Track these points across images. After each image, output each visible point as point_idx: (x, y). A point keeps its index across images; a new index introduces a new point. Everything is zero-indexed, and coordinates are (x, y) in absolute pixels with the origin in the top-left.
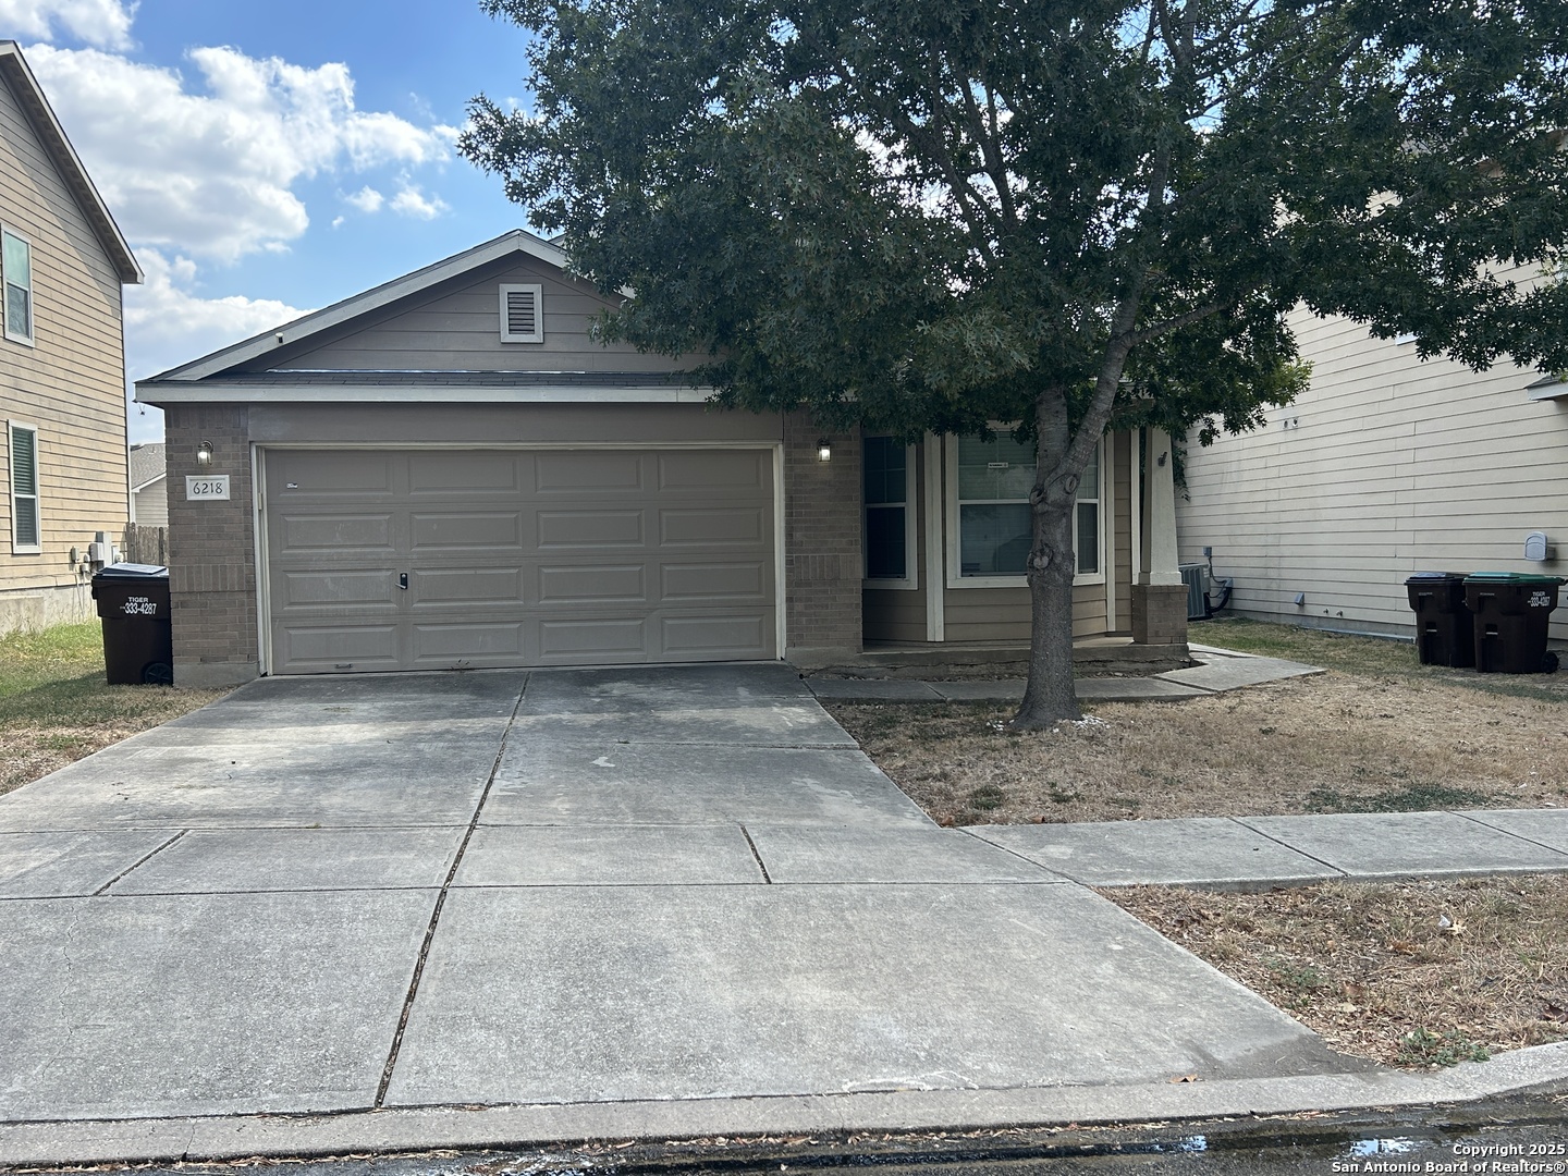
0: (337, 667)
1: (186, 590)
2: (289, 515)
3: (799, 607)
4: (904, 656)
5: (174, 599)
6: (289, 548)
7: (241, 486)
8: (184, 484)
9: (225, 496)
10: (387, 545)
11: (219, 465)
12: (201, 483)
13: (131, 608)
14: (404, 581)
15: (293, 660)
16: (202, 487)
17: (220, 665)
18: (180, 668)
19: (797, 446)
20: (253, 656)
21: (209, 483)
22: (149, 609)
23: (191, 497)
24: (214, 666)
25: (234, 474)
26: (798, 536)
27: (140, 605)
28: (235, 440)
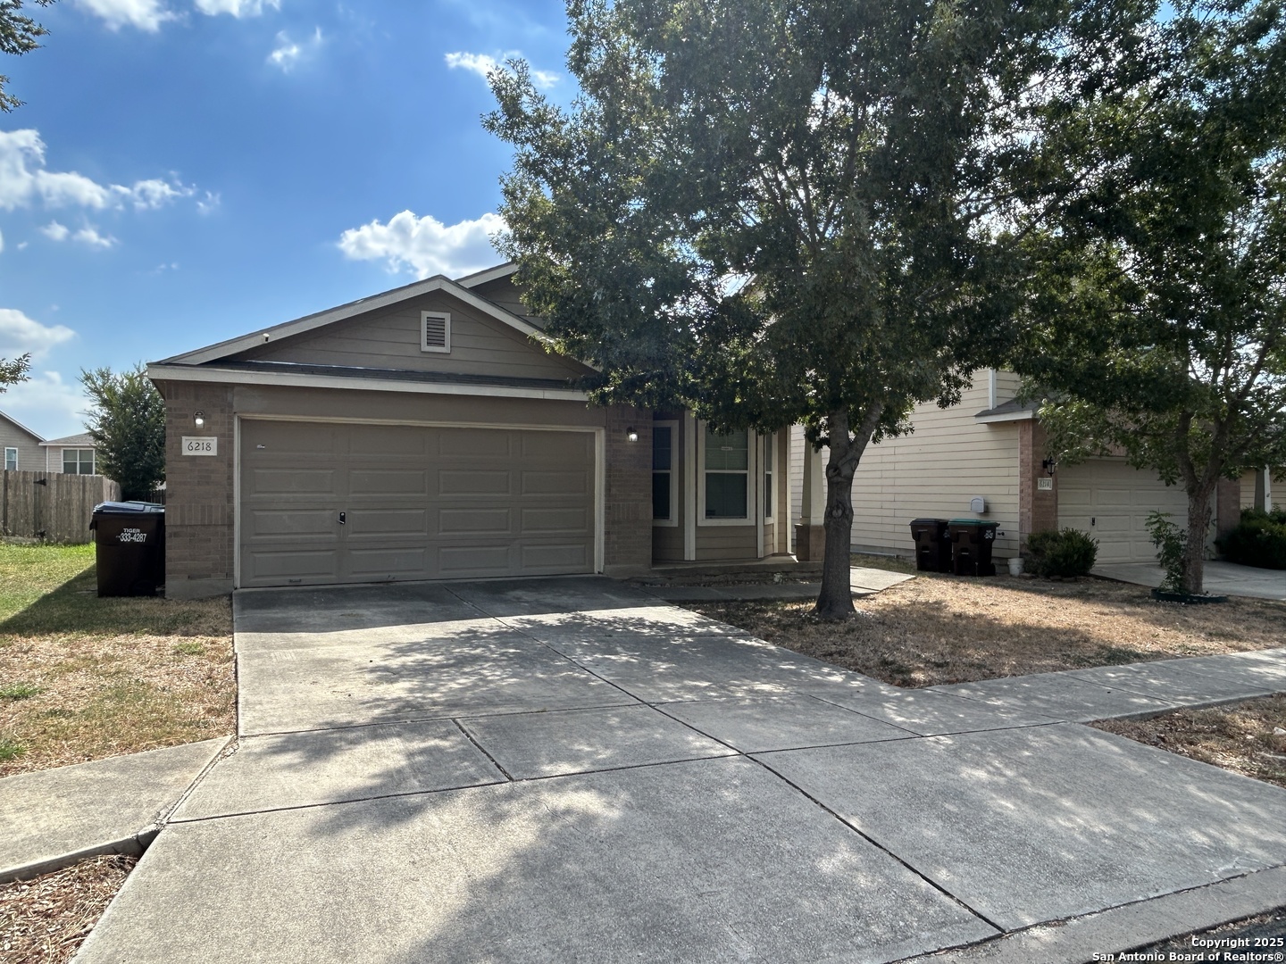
0: (291, 581)
1: (179, 523)
2: (257, 468)
3: (614, 537)
4: (675, 570)
5: (168, 531)
6: (256, 492)
7: (225, 446)
8: (181, 443)
9: (213, 452)
10: (331, 492)
11: (209, 429)
12: (194, 442)
13: (126, 537)
14: (343, 518)
15: (256, 577)
16: (194, 446)
17: (205, 581)
18: (171, 584)
19: (614, 431)
20: (230, 575)
21: (201, 443)
22: (140, 537)
23: (186, 452)
24: (199, 581)
25: (220, 436)
26: (614, 491)
27: (132, 535)
28: (222, 411)
